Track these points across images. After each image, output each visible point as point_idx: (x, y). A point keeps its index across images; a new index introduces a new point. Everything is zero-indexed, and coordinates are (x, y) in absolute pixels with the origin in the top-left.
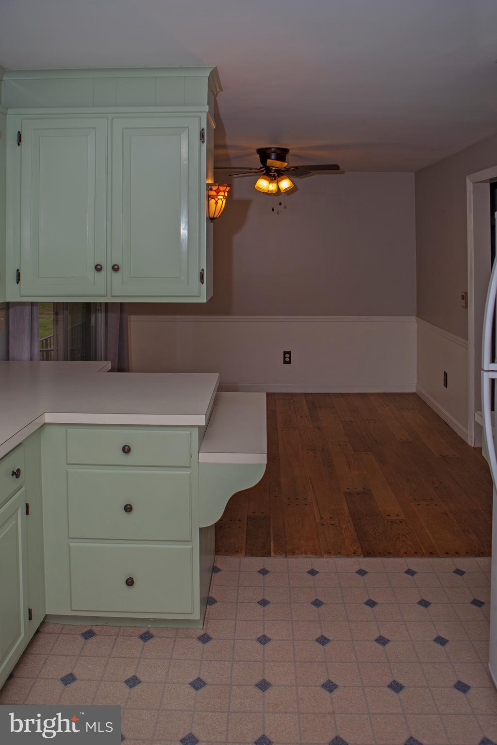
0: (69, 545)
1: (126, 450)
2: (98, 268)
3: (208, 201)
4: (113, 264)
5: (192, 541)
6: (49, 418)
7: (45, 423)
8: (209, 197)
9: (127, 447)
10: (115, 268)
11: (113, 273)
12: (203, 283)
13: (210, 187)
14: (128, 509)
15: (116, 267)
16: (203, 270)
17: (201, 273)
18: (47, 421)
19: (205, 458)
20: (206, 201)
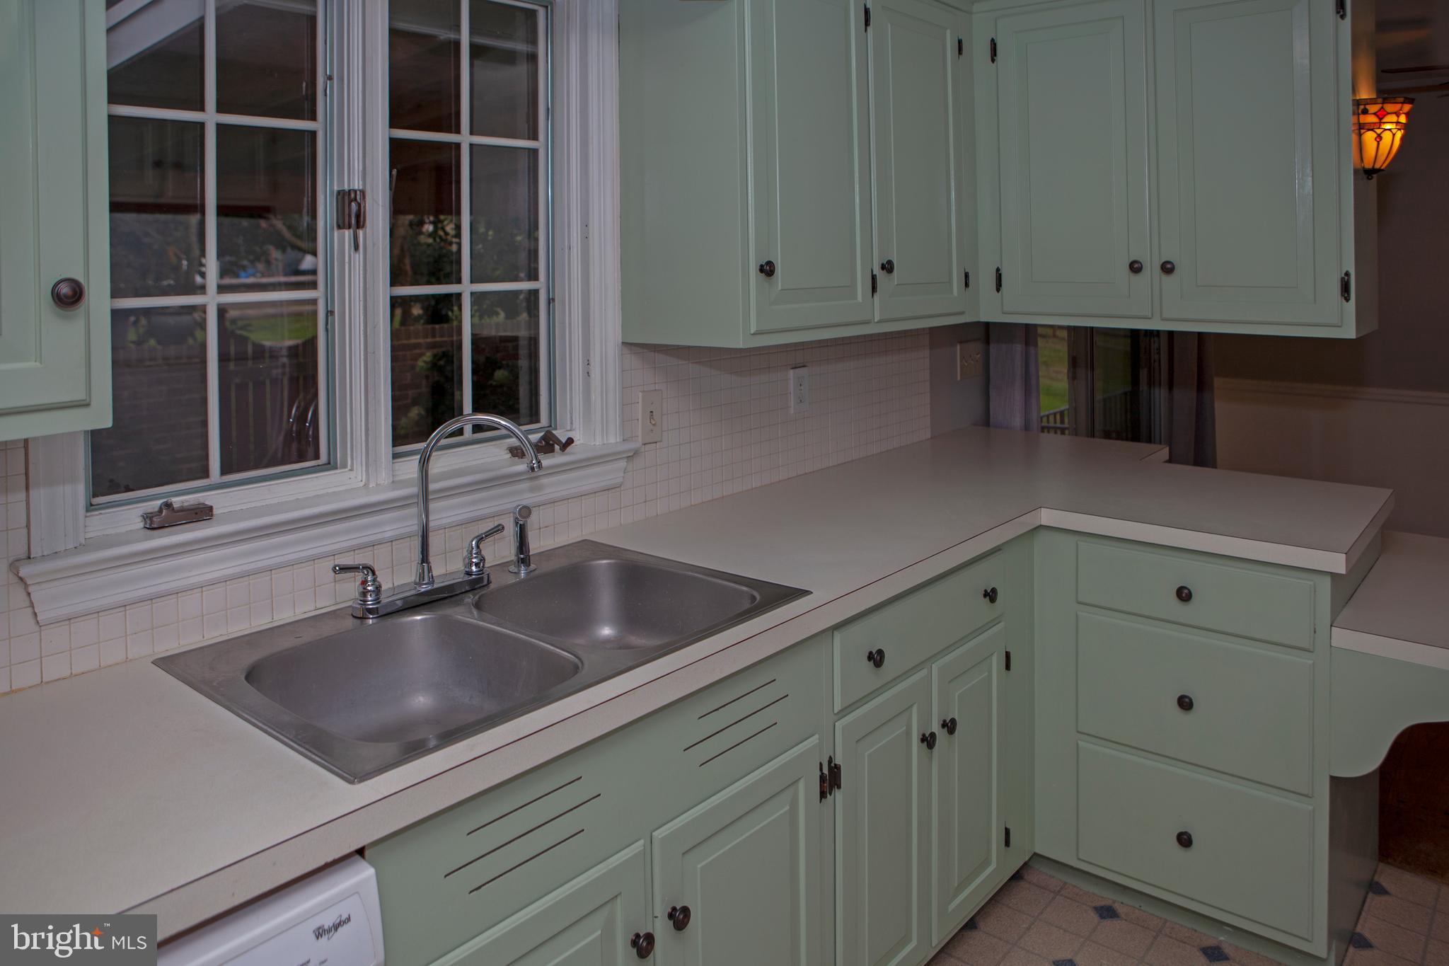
0: (1077, 744)
1: (1184, 595)
2: (1135, 267)
3: (1360, 135)
4: (1163, 261)
5: (1313, 796)
6: (1047, 517)
7: (1041, 525)
8: (1361, 128)
9: (1186, 591)
10: (1167, 268)
11: (1165, 278)
12: (1347, 300)
13: (1362, 107)
14: (1185, 703)
15: (1169, 266)
16: (1347, 274)
17: (1342, 279)
18: (1044, 522)
19: (1342, 638)
20: (1354, 137)
